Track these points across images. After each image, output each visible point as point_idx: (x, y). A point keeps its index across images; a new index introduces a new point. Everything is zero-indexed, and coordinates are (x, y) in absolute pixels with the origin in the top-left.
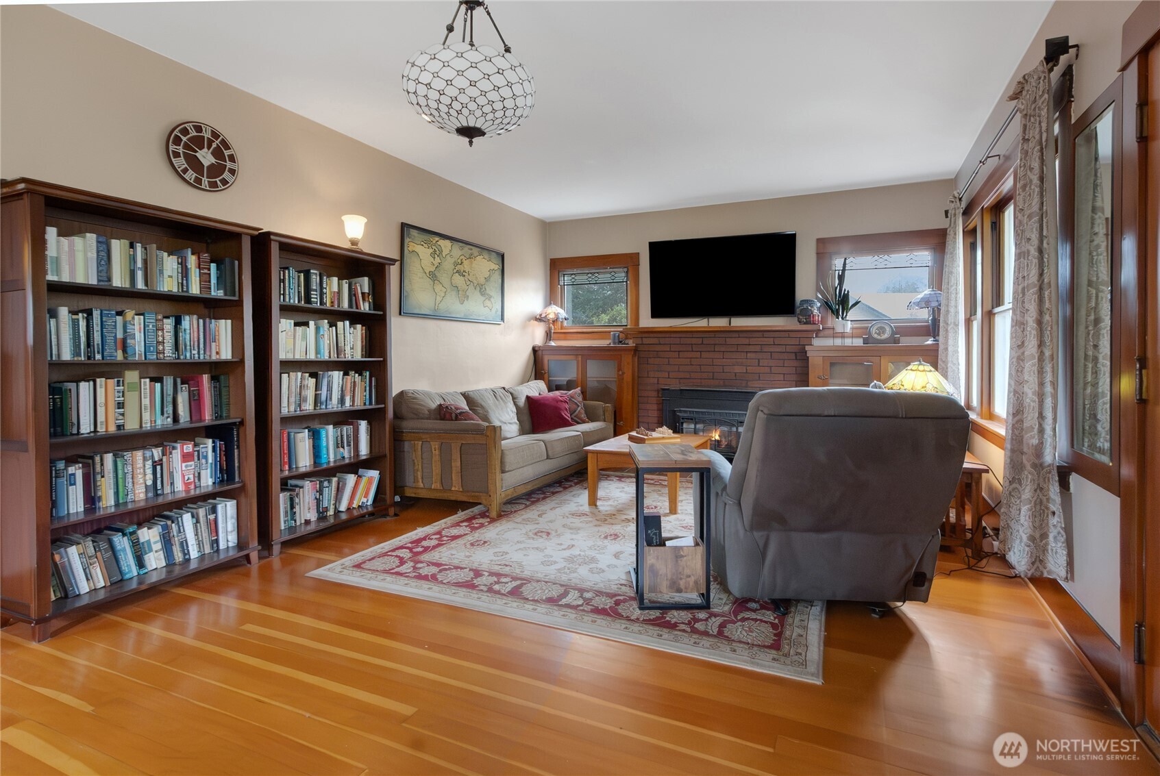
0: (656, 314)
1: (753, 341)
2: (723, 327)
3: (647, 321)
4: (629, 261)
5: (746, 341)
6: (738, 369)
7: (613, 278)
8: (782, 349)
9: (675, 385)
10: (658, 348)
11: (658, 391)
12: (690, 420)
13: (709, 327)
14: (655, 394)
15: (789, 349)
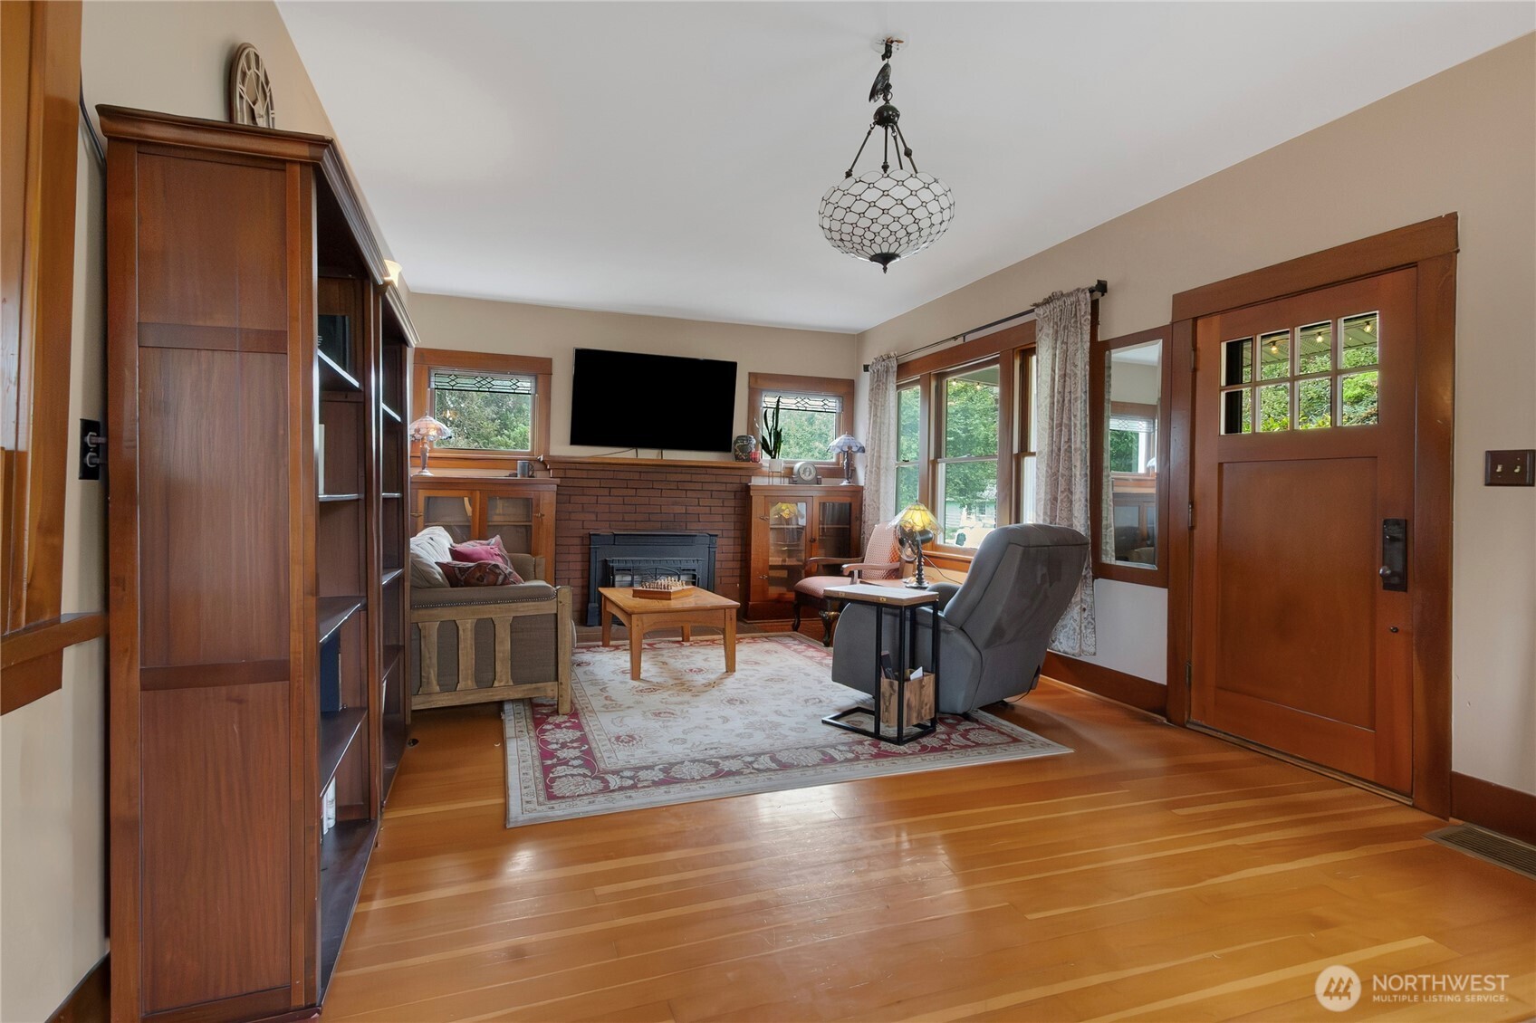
0: (576, 440)
1: (695, 478)
2: (653, 460)
3: (562, 448)
4: (539, 369)
5: (688, 477)
6: (680, 509)
7: (514, 387)
8: (723, 487)
9: (604, 530)
10: (585, 483)
11: (582, 538)
12: (625, 571)
13: (637, 459)
14: (577, 541)
15: (730, 487)
